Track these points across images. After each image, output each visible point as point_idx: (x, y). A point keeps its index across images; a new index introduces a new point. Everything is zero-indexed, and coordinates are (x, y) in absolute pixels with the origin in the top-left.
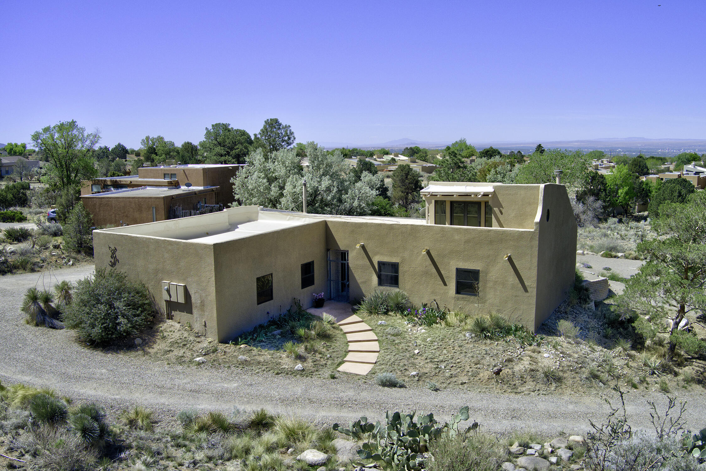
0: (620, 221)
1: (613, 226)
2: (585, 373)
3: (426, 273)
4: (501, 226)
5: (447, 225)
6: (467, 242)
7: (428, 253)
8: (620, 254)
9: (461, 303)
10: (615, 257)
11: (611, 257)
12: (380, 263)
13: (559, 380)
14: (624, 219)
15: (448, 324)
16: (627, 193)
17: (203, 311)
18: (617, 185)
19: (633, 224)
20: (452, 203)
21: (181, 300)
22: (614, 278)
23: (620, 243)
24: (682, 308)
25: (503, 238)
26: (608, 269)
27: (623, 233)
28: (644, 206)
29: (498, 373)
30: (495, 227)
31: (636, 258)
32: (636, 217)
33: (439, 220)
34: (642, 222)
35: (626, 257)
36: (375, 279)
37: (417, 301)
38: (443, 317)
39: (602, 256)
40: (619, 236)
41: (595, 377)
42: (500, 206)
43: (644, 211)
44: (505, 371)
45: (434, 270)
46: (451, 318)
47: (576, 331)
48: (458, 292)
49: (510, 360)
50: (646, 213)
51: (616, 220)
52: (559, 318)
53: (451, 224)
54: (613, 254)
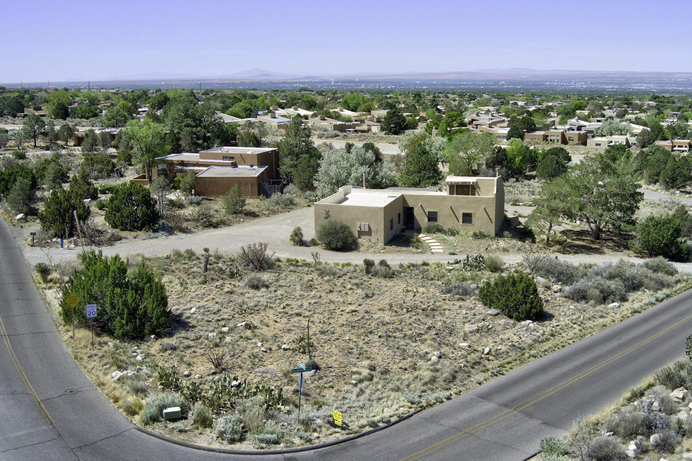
0: (517, 180)
1: (513, 185)
2: (516, 249)
3: (450, 215)
4: (479, 195)
5: (455, 195)
6: (468, 202)
7: (451, 207)
8: (521, 204)
9: (464, 227)
10: (518, 205)
11: (516, 205)
12: (429, 212)
13: (508, 251)
14: (520, 179)
15: (462, 235)
16: (521, 161)
17: (377, 233)
18: (514, 155)
19: (526, 182)
20: (457, 186)
21: (367, 230)
22: (520, 216)
23: (520, 196)
24: (551, 225)
25: (481, 200)
26: (516, 212)
27: (521, 189)
28: (533, 168)
29: (487, 249)
30: (477, 196)
31: (530, 206)
32: (527, 176)
33: (451, 193)
34: (532, 180)
35: (525, 205)
36: (426, 219)
37: (446, 228)
38: (458, 233)
39: (511, 205)
40: (518, 192)
41: (520, 250)
42: (479, 188)
43: (533, 171)
44: (489, 249)
45: (453, 214)
46: (462, 232)
47: (510, 235)
48: (463, 222)
49: (489, 245)
50: (534, 173)
51: (514, 180)
52: (504, 230)
53: (457, 194)
54: (517, 203)
